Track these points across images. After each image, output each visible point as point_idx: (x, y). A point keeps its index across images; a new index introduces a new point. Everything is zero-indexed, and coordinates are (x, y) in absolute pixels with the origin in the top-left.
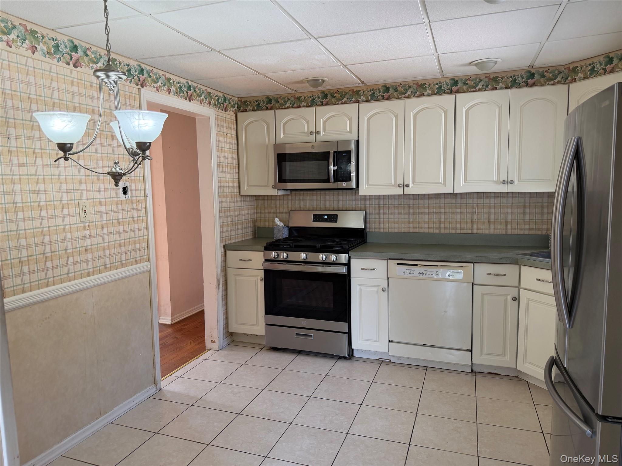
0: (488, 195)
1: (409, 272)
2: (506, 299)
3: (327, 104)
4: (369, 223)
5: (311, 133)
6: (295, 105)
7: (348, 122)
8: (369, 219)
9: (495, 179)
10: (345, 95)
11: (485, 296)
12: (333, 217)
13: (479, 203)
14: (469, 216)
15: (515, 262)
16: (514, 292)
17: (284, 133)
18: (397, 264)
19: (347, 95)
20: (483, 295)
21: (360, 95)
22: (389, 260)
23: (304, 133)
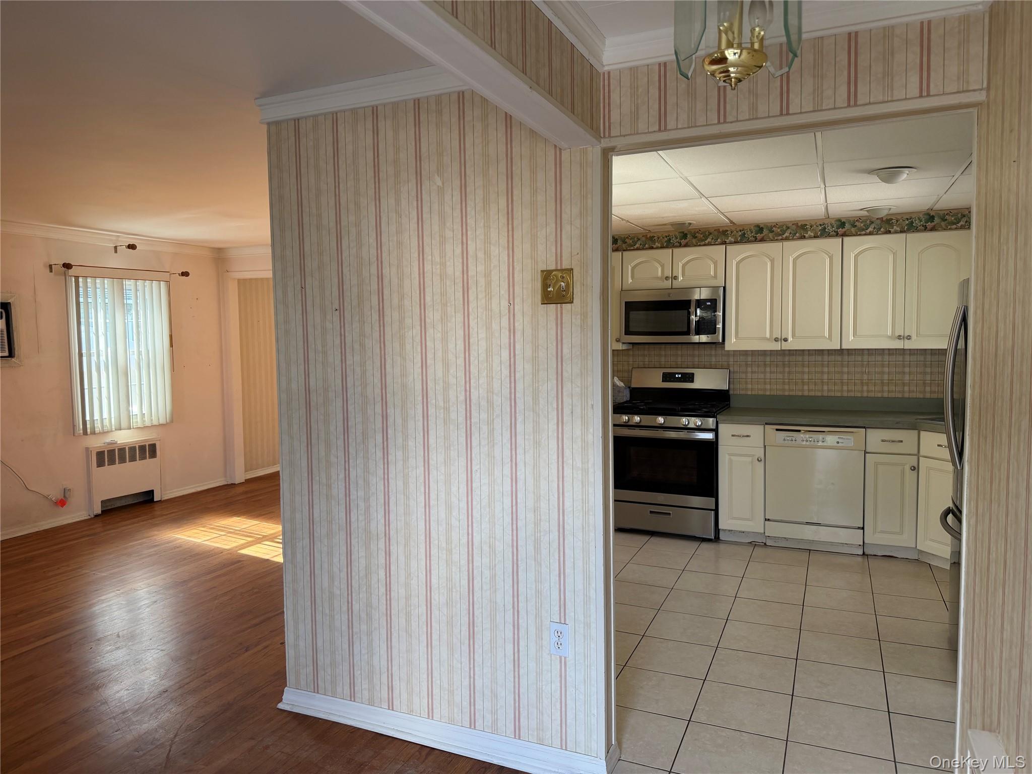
0: (881, 352)
1: (790, 438)
2: (904, 468)
3: (686, 245)
4: (733, 384)
5: (667, 278)
6: (647, 246)
7: (712, 266)
8: (734, 379)
9: (889, 333)
10: (709, 235)
11: (879, 466)
12: (688, 376)
13: (869, 360)
14: (858, 376)
15: (913, 427)
16: (913, 461)
17: (632, 277)
18: (775, 430)
19: (711, 235)
20: (876, 464)
21: (727, 236)
22: (766, 426)
23: (657, 278)
